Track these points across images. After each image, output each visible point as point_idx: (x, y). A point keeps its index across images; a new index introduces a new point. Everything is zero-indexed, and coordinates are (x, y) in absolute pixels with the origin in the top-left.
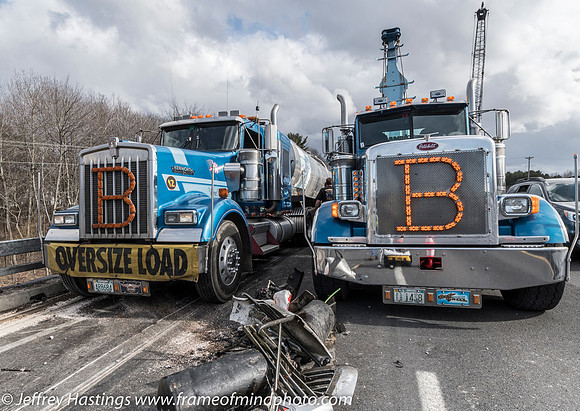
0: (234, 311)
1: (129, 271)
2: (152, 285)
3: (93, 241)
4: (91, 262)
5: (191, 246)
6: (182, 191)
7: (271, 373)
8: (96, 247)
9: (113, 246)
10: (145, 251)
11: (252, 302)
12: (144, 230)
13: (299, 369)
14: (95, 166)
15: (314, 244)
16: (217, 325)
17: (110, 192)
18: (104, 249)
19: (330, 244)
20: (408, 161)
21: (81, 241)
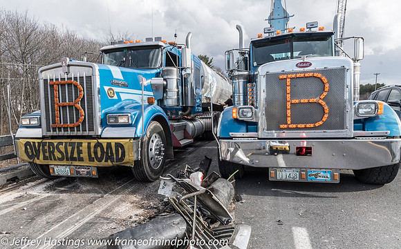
0: (161, 187)
1: (81, 159)
2: (99, 169)
3: (53, 137)
4: (52, 153)
5: (128, 140)
6: (119, 99)
7: (189, 230)
8: (55, 142)
9: (68, 141)
10: (92, 145)
11: (174, 181)
12: (91, 129)
13: (209, 227)
14: (52, 80)
15: (219, 138)
16: (148, 197)
17: (64, 100)
18: (61, 143)
19: (231, 138)
20: (289, 76)
21: (44, 138)
